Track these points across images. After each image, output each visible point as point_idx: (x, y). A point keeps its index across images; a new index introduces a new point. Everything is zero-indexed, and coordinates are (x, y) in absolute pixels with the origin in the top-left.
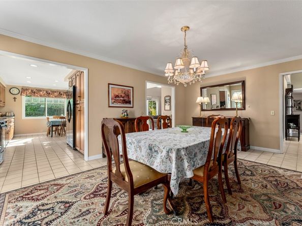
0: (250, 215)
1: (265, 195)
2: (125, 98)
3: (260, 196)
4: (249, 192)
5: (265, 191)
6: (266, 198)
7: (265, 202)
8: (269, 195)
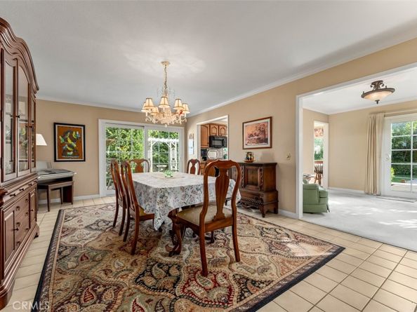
0: (99, 239)
1: (99, 261)
2: (260, 136)
3: (103, 256)
4: (114, 252)
5: (103, 265)
6: (97, 259)
7: (95, 254)
8: (96, 263)
